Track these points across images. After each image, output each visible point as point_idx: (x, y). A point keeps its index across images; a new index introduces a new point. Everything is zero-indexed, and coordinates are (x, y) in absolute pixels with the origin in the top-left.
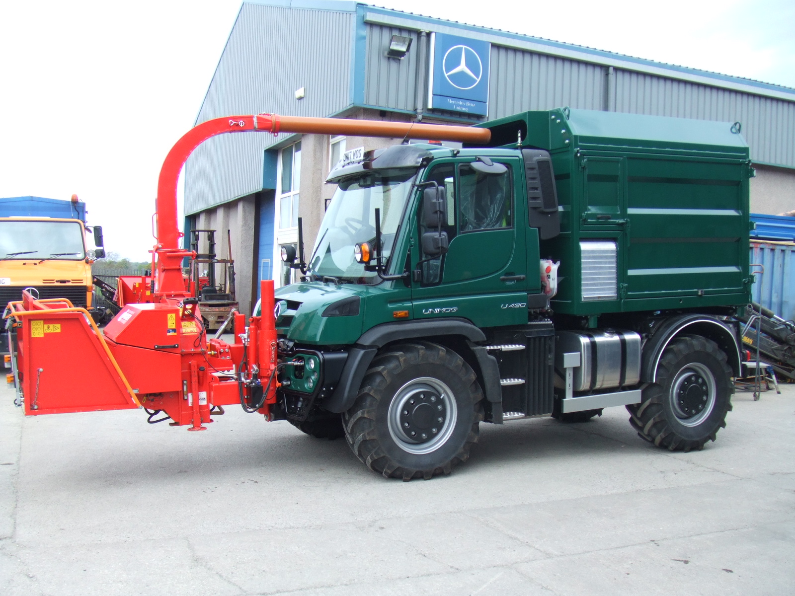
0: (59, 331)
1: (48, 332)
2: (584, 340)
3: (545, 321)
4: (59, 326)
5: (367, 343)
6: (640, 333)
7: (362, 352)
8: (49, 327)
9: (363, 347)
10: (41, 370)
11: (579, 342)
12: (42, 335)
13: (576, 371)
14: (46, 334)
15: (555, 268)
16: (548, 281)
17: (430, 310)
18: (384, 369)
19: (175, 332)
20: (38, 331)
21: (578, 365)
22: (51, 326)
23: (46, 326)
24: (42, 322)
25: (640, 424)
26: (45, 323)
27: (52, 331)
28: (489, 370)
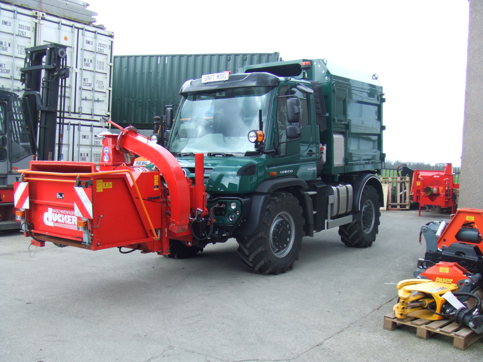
0: (111, 187)
1: (105, 188)
2: (334, 188)
4: (111, 183)
5: (265, 191)
6: (350, 184)
7: (263, 197)
8: (105, 184)
9: (261, 194)
10: (102, 216)
11: (332, 189)
12: (102, 191)
14: (104, 190)
15: (325, 147)
16: (322, 156)
17: (283, 172)
18: (270, 207)
19: (158, 188)
20: (100, 188)
21: (333, 202)
22: (107, 183)
23: (104, 183)
24: (102, 181)
26: (103, 182)
27: (108, 188)
28: (310, 205)
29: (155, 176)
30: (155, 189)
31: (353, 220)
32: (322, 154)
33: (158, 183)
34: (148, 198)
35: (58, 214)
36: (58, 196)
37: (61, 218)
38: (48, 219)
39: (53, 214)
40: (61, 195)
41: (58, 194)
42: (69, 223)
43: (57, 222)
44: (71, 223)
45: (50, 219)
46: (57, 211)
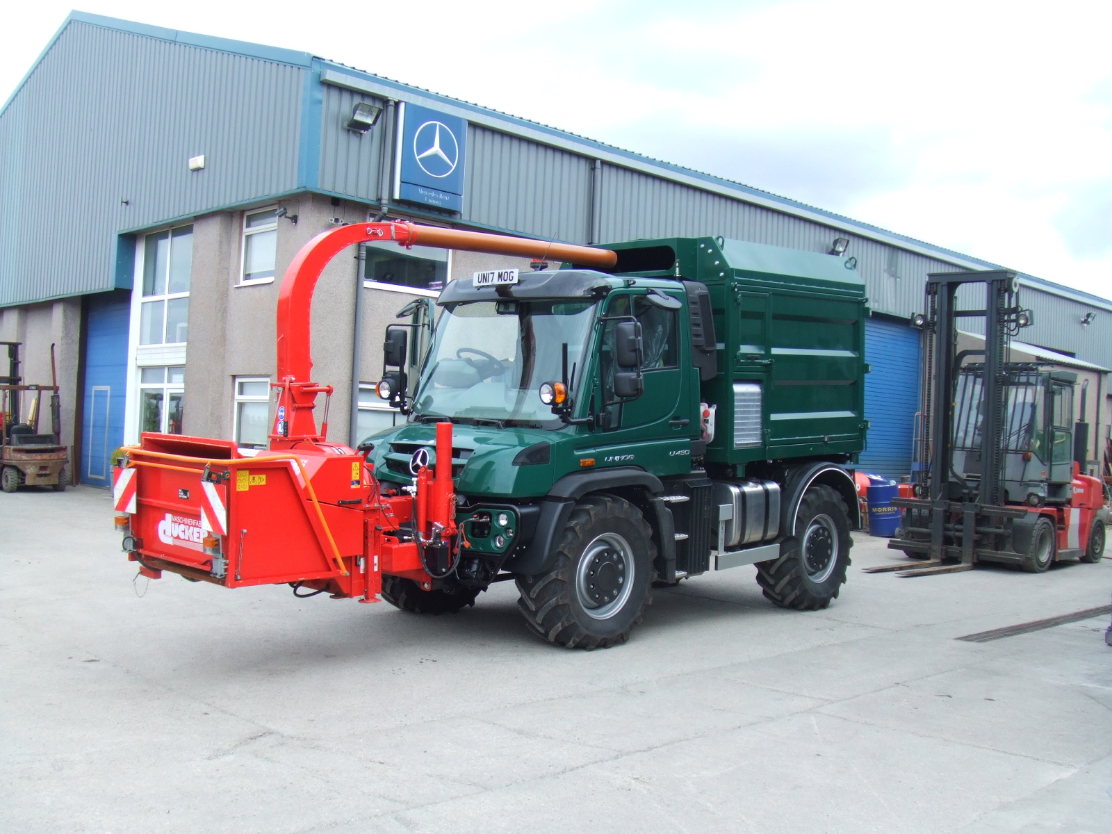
0: (264, 483)
1: (253, 484)
2: (735, 490)
3: (699, 470)
4: (264, 477)
5: (566, 495)
6: (777, 482)
7: (561, 505)
8: (254, 478)
9: (559, 499)
10: (245, 531)
11: (730, 492)
12: (247, 489)
13: (728, 523)
14: (251, 487)
15: (712, 411)
16: (706, 426)
17: (611, 458)
18: (577, 524)
19: (359, 484)
20: (243, 484)
21: (731, 518)
22: (257, 477)
23: (251, 477)
24: (247, 472)
25: (771, 581)
26: (250, 474)
27: (257, 484)
28: (666, 523)
29: (354, 464)
30: (353, 487)
31: (782, 553)
32: (706, 424)
33: (358, 475)
34: (339, 502)
35: (180, 524)
36: (181, 495)
37: (184, 532)
38: (165, 531)
39: (173, 525)
40: (185, 494)
41: (180, 491)
42: (196, 540)
43: (178, 538)
44: (197, 540)
45: (168, 533)
46: (178, 519)
